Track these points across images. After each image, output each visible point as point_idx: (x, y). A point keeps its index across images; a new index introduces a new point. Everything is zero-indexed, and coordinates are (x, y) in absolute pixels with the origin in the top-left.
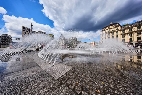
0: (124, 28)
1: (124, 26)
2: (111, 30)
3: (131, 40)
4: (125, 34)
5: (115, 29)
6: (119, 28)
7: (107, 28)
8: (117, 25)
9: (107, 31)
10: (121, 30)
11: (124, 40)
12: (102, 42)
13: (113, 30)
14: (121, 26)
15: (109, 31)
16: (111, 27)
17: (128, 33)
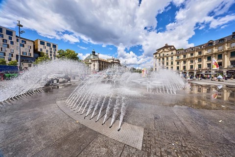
0: (178, 52)
1: (179, 50)
2: (166, 54)
3: (184, 67)
4: (180, 60)
5: (170, 53)
6: (174, 52)
7: (162, 50)
8: (172, 48)
9: (161, 55)
10: (176, 55)
11: (178, 68)
12: (156, 69)
13: (167, 53)
14: (176, 51)
15: (163, 55)
16: (165, 50)
17: (182, 60)
